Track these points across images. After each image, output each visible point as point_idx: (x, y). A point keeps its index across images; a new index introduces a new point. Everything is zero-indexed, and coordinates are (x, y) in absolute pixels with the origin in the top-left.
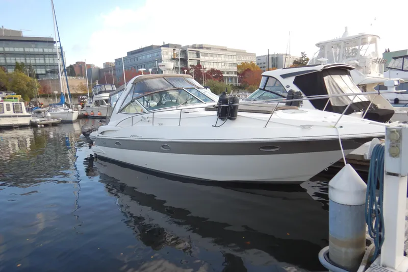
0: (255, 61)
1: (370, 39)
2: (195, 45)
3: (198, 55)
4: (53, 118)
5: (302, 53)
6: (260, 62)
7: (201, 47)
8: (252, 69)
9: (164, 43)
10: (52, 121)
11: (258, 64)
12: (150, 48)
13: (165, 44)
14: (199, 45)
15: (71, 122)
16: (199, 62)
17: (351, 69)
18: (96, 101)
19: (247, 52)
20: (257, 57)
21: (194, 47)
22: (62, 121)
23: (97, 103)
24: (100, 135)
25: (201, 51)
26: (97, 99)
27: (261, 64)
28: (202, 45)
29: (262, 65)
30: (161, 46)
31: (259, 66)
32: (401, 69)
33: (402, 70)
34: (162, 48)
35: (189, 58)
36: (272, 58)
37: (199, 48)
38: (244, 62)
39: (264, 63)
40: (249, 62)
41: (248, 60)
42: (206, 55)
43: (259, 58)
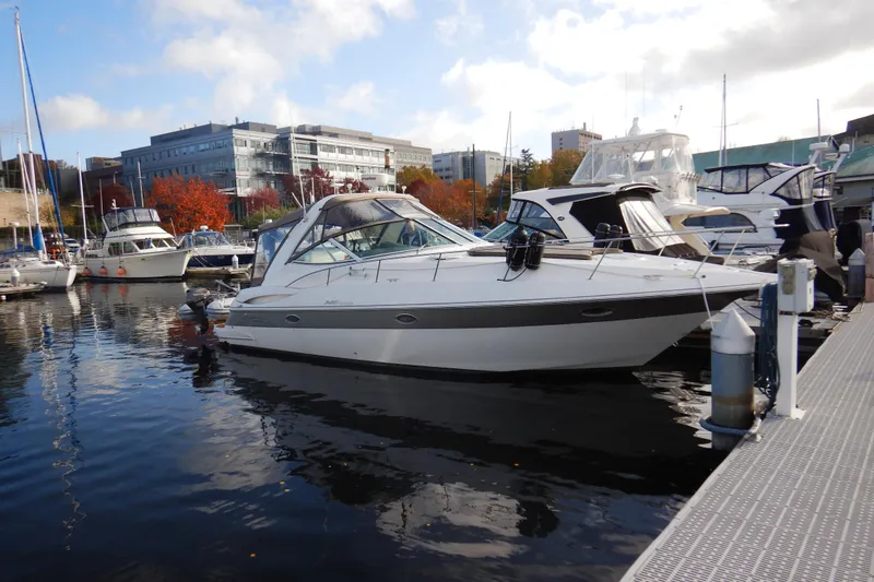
0: (429, 164)
1: (674, 140)
2: (304, 126)
3: (313, 148)
4: (27, 282)
5: (523, 151)
6: (439, 166)
7: (317, 131)
8: (426, 182)
9: (237, 120)
10: (23, 287)
11: (435, 171)
12: (206, 130)
13: (241, 122)
14: (314, 128)
15: (61, 291)
16: (317, 164)
17: (654, 191)
18: (112, 244)
19: (413, 145)
20: (434, 157)
21: (301, 130)
22: (46, 287)
23: (115, 249)
24: (245, 305)
25: (319, 139)
26: (114, 240)
27: (441, 170)
28: (320, 127)
29: (444, 174)
30: (231, 127)
31: (439, 174)
32: (719, 189)
33: (721, 191)
34: (234, 131)
35: (293, 155)
36: (464, 159)
37: (314, 134)
38: (408, 166)
39: (448, 169)
40: (418, 167)
41: (417, 162)
42: (330, 149)
43: (437, 159)
